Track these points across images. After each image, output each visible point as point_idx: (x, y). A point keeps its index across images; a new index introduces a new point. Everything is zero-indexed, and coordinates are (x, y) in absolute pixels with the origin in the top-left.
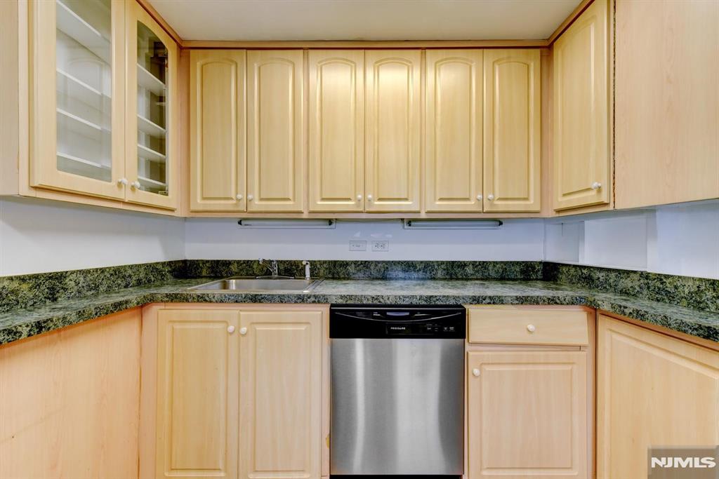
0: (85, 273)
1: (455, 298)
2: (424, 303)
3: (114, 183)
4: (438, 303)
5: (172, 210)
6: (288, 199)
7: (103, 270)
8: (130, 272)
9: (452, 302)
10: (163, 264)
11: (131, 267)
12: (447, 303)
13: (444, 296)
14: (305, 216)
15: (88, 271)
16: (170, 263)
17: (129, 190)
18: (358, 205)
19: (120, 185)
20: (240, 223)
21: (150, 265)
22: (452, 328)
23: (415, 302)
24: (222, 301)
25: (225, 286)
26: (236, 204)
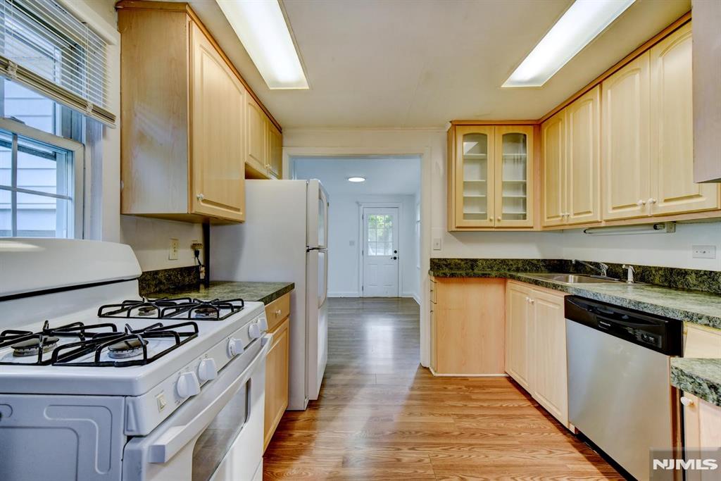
0: (486, 260)
1: (663, 308)
2: (632, 307)
3: (488, 220)
4: (645, 310)
5: (532, 227)
6: (590, 212)
7: (495, 260)
8: (511, 262)
9: (660, 313)
10: (538, 260)
11: (512, 260)
12: (655, 313)
13: (652, 305)
14: (603, 224)
15: (488, 260)
16: (544, 261)
17: (496, 222)
18: (643, 210)
19: (491, 220)
20: (585, 232)
21: (527, 260)
22: (652, 339)
23: (625, 305)
24: (525, 282)
25: (567, 280)
26: (562, 220)
